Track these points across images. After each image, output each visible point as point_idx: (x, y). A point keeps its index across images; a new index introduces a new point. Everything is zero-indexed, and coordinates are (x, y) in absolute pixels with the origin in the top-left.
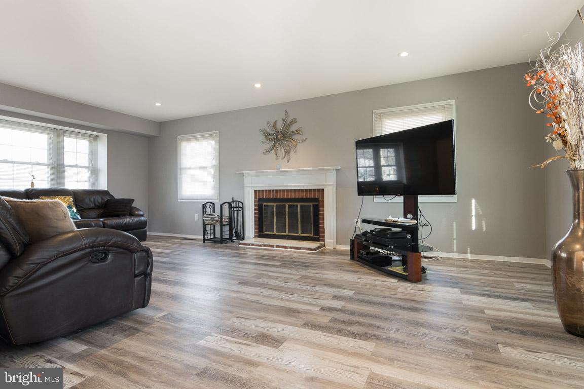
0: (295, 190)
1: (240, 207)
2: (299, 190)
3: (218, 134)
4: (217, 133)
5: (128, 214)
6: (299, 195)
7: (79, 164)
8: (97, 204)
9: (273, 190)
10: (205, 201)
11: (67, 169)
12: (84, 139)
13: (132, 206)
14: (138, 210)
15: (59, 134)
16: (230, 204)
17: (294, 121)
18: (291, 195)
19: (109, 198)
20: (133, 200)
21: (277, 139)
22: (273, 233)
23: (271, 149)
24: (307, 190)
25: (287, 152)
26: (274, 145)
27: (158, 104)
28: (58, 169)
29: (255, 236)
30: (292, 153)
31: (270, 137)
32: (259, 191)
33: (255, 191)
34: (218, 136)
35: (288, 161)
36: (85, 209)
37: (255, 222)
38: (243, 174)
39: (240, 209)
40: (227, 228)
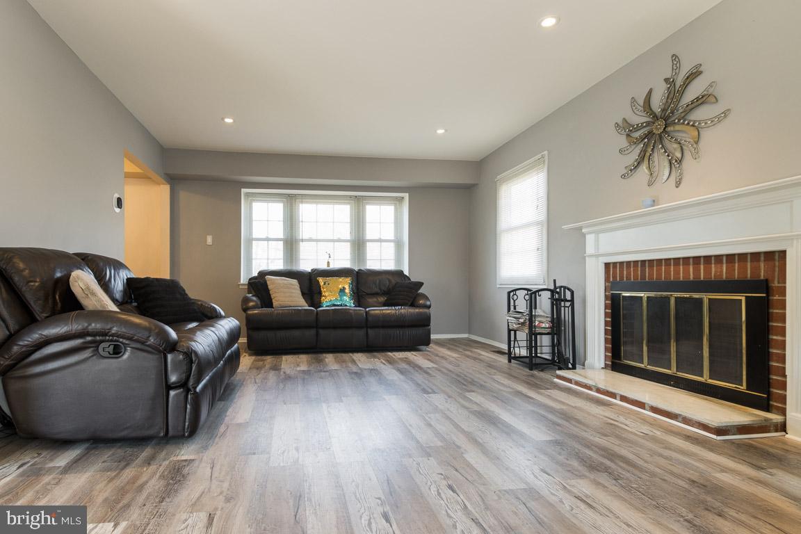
0: (697, 259)
1: (568, 301)
2: (707, 259)
3: (546, 158)
4: (543, 157)
5: (409, 304)
6: (708, 271)
7: (383, 238)
8: (383, 288)
9: (643, 262)
10: (513, 286)
11: (368, 244)
12: (388, 204)
13: (420, 291)
14: (427, 298)
15: (359, 203)
16: (553, 292)
17: (694, 74)
18: (686, 272)
19: (398, 281)
20: (421, 284)
21: (649, 135)
22: (642, 366)
23: (639, 163)
24: (730, 258)
25: (675, 163)
26: (644, 151)
27: (441, 131)
28: (359, 245)
29: (606, 367)
30: (688, 162)
31: (637, 135)
32: (615, 264)
33: (607, 265)
34: (546, 162)
35: (678, 184)
36: (368, 294)
37: (606, 334)
38: (581, 228)
39: (568, 304)
40: (545, 341)
